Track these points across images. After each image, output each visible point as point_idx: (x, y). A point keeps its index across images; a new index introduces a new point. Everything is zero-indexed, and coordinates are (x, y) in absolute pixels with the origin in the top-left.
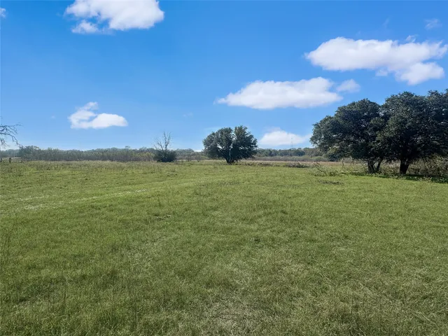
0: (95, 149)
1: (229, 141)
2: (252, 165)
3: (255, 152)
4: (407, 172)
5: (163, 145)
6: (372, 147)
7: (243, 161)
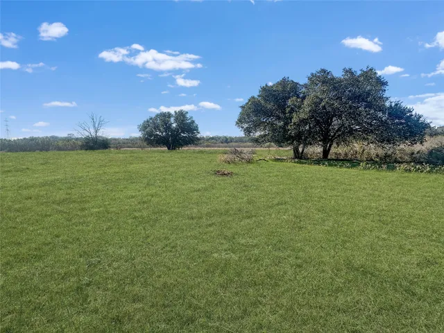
0: (27, 137)
1: (167, 127)
2: (201, 152)
3: (199, 139)
4: (329, 157)
5: (92, 131)
6: (289, 130)
7: (185, 148)
